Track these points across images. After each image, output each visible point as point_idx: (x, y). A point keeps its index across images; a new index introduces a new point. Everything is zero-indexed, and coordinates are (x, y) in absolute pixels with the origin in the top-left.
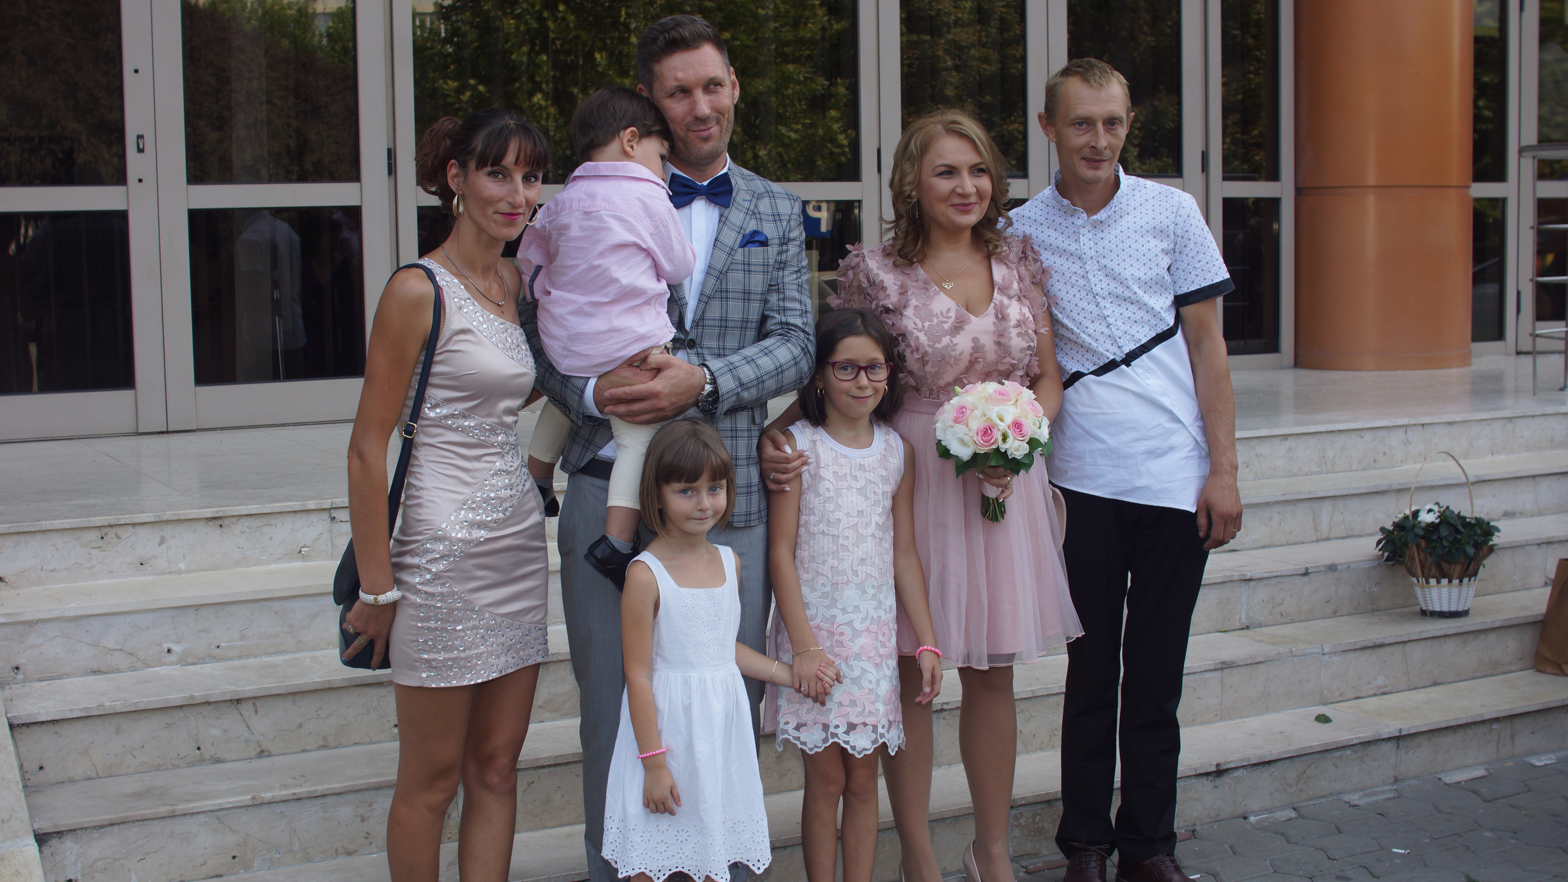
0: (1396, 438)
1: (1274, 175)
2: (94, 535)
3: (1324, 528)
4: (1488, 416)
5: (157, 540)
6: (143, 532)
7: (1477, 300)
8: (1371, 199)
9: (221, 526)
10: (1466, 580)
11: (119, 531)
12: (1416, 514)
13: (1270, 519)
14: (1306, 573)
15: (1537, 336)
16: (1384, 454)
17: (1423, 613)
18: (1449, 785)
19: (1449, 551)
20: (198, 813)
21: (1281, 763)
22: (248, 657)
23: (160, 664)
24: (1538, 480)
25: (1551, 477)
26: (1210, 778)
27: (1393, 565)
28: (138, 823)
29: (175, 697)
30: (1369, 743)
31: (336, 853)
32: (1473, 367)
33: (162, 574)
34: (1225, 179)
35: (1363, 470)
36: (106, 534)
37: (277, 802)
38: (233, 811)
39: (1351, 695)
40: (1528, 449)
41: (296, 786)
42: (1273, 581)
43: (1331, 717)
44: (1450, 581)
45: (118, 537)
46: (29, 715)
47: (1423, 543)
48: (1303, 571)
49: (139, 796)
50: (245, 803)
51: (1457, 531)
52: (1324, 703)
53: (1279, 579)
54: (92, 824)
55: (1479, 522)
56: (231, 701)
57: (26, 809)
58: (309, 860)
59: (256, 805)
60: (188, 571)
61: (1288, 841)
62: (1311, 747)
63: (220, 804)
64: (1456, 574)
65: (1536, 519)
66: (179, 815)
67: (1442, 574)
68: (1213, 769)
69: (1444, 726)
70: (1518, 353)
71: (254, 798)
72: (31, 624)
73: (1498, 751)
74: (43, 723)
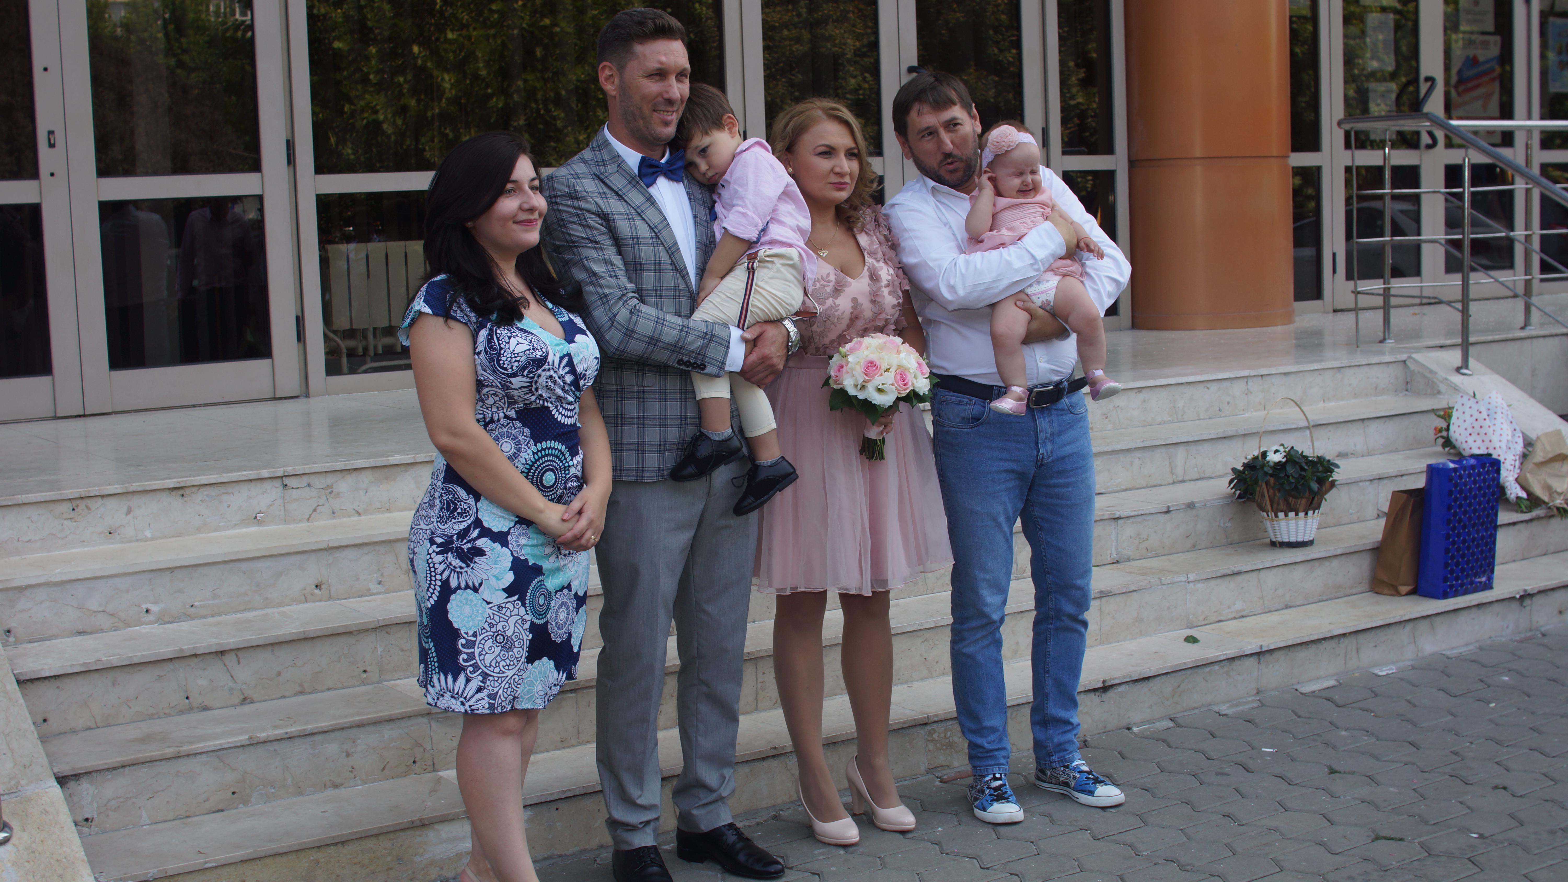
0: (1238, 389)
1: (1109, 149)
2: (66, 507)
3: (1179, 471)
4: (1319, 367)
5: (125, 510)
6: (111, 503)
7: (1298, 263)
8: (1198, 171)
9: (183, 495)
10: (1310, 513)
11: (89, 502)
12: (1264, 454)
13: (1132, 464)
14: (1168, 512)
15: (1359, 293)
16: (1228, 403)
17: (1273, 544)
18: (1304, 694)
19: (1296, 487)
20: (201, 753)
21: (1159, 678)
22: (220, 615)
23: (140, 623)
24: (1366, 423)
25: (1378, 420)
26: (1098, 694)
27: (1244, 502)
28: (147, 765)
29: (166, 651)
30: (1232, 659)
31: (325, 786)
32: (1296, 325)
33: (130, 542)
34: (1064, 153)
35: (1210, 418)
36: (77, 506)
37: (271, 741)
38: (232, 750)
39: (1214, 619)
40: (1356, 396)
41: (287, 726)
42: (1138, 519)
43: (1199, 638)
44: (1297, 514)
45: (88, 508)
46: (33, 671)
47: (1272, 480)
48: (1165, 509)
49: (144, 740)
50: (243, 743)
51: (1302, 469)
52: (1190, 627)
53: (1144, 517)
54: (106, 767)
55: (1320, 460)
56: (216, 652)
57: (44, 755)
58: (300, 793)
59: (252, 745)
60: (153, 539)
61: (1169, 746)
62: (1185, 663)
63: (221, 744)
64: (1301, 508)
65: (1366, 459)
66: (184, 756)
67: (1290, 508)
68: (1100, 685)
69: (1299, 642)
70: (1335, 311)
71: (250, 738)
72: (21, 589)
73: (1345, 663)
74: (46, 678)
